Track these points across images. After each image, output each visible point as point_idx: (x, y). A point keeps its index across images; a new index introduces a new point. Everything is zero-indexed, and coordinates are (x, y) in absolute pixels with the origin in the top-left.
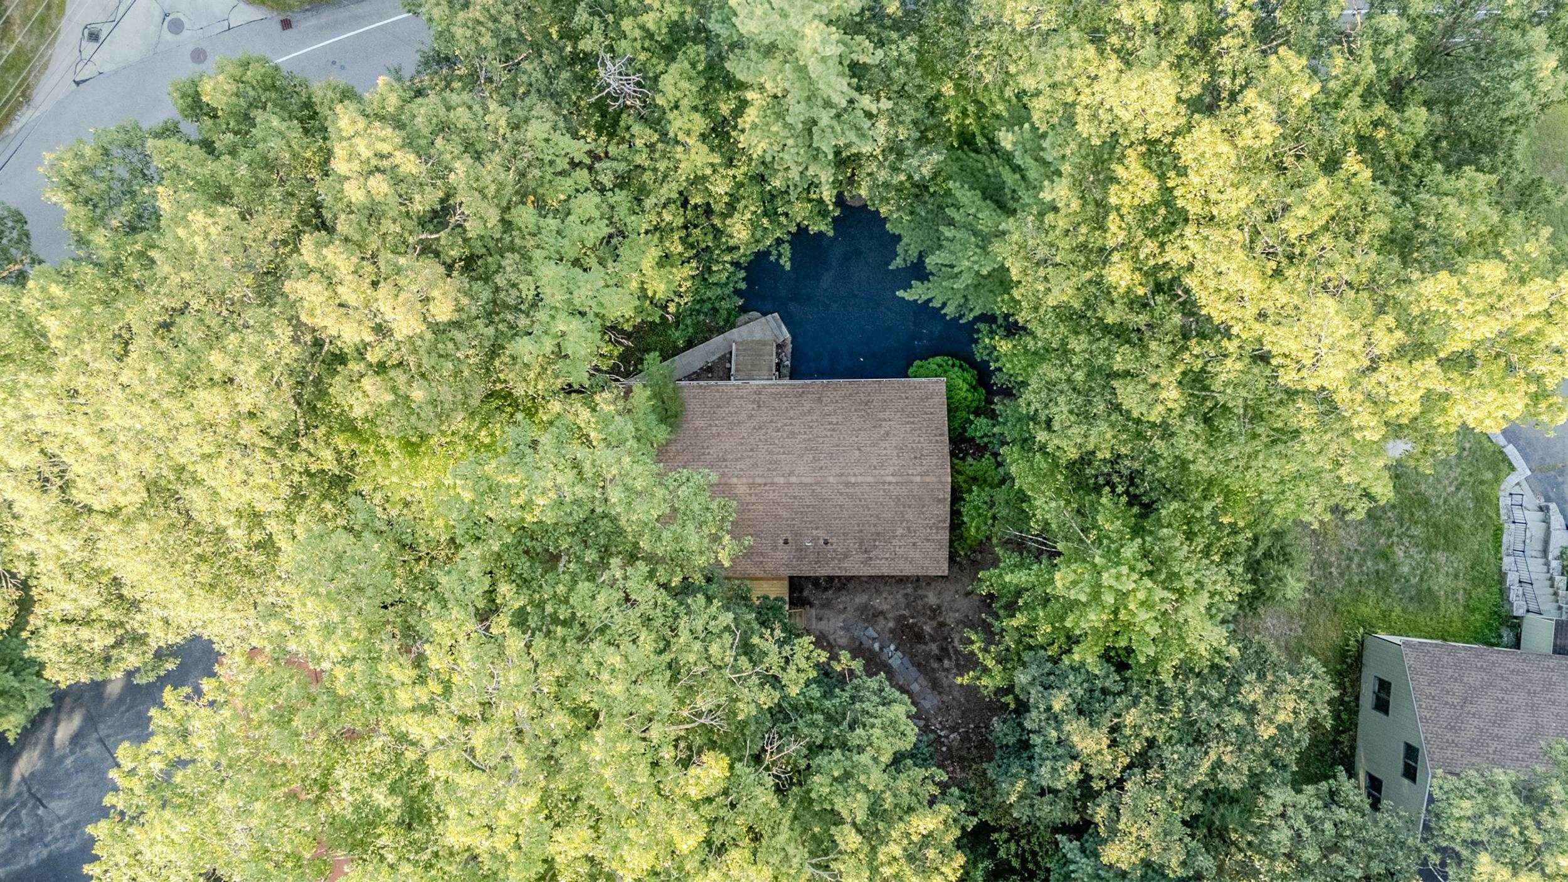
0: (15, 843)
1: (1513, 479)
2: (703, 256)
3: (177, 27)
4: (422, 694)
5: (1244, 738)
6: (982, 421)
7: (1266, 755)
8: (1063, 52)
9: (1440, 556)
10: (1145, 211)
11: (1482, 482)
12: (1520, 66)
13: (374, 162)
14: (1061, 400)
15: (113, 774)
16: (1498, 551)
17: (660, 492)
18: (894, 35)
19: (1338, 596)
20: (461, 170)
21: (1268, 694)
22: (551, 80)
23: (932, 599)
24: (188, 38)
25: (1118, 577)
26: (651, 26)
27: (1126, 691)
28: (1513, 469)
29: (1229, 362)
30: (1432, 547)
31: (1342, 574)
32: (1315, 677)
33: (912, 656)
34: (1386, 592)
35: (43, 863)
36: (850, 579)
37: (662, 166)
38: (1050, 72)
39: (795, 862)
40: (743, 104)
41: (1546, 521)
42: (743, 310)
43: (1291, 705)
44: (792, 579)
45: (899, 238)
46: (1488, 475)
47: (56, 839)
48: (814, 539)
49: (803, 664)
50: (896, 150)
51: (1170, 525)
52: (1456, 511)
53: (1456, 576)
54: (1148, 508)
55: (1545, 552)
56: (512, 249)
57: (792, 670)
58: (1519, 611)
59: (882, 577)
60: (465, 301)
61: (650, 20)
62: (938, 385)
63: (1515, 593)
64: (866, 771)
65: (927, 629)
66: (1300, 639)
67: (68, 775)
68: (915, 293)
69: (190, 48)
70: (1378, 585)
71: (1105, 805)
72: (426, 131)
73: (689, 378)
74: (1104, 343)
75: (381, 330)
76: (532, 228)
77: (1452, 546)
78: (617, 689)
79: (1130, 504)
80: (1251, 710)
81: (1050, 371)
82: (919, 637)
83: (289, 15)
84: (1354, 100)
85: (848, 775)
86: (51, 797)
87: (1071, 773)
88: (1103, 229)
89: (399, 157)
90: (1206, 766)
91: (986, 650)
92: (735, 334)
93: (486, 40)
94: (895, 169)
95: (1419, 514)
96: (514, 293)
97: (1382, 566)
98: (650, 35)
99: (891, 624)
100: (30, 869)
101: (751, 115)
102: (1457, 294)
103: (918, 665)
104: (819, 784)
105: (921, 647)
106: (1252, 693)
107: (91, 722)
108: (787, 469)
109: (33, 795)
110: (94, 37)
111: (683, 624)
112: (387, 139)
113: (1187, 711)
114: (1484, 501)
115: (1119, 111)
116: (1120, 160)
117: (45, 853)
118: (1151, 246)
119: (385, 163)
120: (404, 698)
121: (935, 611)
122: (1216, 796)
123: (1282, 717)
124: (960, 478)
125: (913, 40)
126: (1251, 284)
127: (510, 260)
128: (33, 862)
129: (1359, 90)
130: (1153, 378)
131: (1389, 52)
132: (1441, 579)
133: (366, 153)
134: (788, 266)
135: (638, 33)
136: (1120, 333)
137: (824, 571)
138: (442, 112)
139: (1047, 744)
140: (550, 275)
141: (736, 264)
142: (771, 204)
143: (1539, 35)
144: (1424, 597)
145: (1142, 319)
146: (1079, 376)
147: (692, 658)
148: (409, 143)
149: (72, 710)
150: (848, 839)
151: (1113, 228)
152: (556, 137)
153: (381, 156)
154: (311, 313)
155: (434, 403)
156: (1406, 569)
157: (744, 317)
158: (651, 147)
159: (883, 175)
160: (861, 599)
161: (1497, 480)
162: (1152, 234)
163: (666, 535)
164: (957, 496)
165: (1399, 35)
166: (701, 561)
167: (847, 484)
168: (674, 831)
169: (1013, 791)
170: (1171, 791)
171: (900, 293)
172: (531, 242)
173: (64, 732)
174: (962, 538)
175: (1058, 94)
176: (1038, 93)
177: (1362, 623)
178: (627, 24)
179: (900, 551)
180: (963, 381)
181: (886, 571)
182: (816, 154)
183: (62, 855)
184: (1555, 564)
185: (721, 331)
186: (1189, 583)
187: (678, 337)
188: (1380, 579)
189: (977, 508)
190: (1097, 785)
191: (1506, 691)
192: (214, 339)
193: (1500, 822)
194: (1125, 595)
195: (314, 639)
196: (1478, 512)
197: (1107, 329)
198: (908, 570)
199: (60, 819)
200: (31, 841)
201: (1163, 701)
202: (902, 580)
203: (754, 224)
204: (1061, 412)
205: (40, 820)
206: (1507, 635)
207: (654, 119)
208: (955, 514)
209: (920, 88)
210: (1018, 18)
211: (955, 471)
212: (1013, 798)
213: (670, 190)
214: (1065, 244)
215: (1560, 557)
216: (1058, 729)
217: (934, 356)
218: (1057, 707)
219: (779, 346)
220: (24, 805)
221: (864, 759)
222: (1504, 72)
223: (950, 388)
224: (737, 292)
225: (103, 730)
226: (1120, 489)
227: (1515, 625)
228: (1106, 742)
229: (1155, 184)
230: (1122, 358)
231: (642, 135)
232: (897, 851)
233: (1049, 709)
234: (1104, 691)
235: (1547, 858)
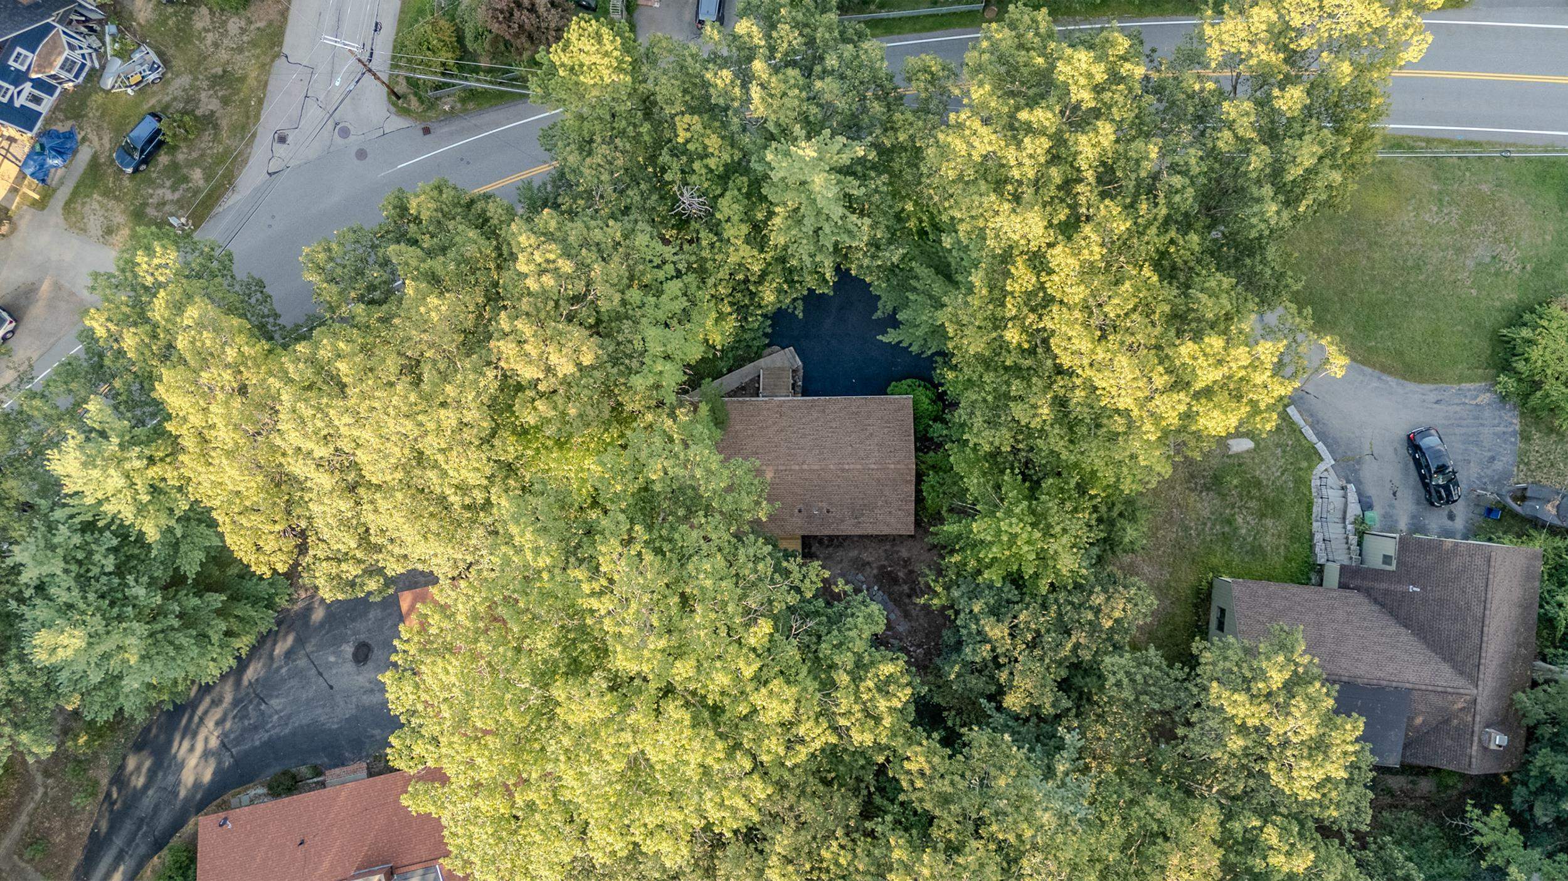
0: (244, 730)
1: (1321, 467)
2: (741, 310)
3: (345, 133)
4: (596, 586)
5: (1094, 627)
6: (939, 425)
7: (1109, 639)
8: (976, 197)
9: (1269, 522)
10: (1029, 295)
11: (1300, 469)
12: (1256, 208)
13: (544, 265)
14: (978, 413)
15: (396, 642)
16: (1309, 516)
17: (726, 473)
18: (873, 174)
19: (1195, 550)
20: (597, 269)
21: (1108, 599)
22: (645, 200)
23: (905, 554)
24: (354, 140)
25: (1011, 525)
26: (713, 167)
27: (1021, 601)
28: (1322, 459)
29: (1077, 392)
30: (1263, 516)
31: (1198, 535)
32: (1139, 589)
33: (890, 595)
34: (1230, 548)
35: (264, 744)
36: (846, 538)
37: (718, 257)
38: (969, 209)
39: (811, 690)
40: (771, 214)
41: (1345, 497)
42: (769, 345)
43: (1121, 606)
44: (804, 537)
45: (879, 298)
46: (1304, 464)
47: (274, 727)
48: (820, 509)
49: (814, 579)
50: (875, 244)
51: (1047, 494)
52: (1280, 490)
53: (1279, 536)
54: (1036, 485)
55: (1344, 518)
56: (627, 318)
57: (807, 581)
58: (1321, 560)
59: (867, 537)
60: (600, 352)
61: (712, 162)
62: (907, 400)
63: (1319, 548)
64: (852, 640)
65: (901, 574)
66: (1168, 582)
67: (283, 681)
68: (891, 337)
69: (355, 149)
70: (1224, 543)
71: (1007, 672)
72: (576, 245)
73: (729, 395)
74: (1006, 377)
75: (549, 370)
76: (639, 303)
77: (1276, 515)
78: (708, 583)
79: (1024, 481)
80: (1097, 611)
81: (972, 395)
82: (895, 581)
83: (429, 124)
84: (1153, 231)
85: (841, 644)
86: (271, 696)
87: (985, 651)
88: (1003, 305)
89: (560, 262)
90: (1069, 646)
91: (936, 581)
92: (761, 362)
93: (605, 177)
94: (873, 257)
95: (1255, 492)
96: (629, 345)
97: (1227, 529)
98: (711, 171)
99: (875, 571)
100: (255, 748)
101: (777, 221)
102: (1198, 354)
103: (895, 601)
104: (825, 648)
105: (896, 588)
106: (1098, 599)
107: (300, 642)
108: (800, 460)
109: (257, 695)
110: (282, 140)
111: (741, 551)
112: (553, 251)
113: (1060, 615)
114: (1301, 482)
115: (1010, 234)
116: (1013, 264)
117: (266, 736)
118: (1032, 317)
119: (552, 266)
120: (586, 588)
121: (907, 562)
122: (1076, 667)
123: (1117, 614)
124: (923, 466)
125: (885, 178)
126: (1085, 345)
127: (627, 325)
128: (257, 743)
129: (1156, 224)
130: (1033, 401)
131: (1177, 198)
132: (1268, 538)
133: (539, 260)
134: (801, 316)
135: (704, 171)
136: (1016, 370)
137: (827, 532)
138: (585, 232)
139: (970, 634)
140: (653, 333)
141: (765, 316)
142: (790, 276)
143: (1268, 190)
144: (1256, 551)
145: (1028, 363)
146: (990, 398)
147: (747, 572)
148: (567, 254)
149: (287, 634)
150: (842, 678)
151: (1009, 306)
152: (653, 244)
153: (548, 261)
154: (507, 360)
155: (581, 416)
156: (1244, 531)
157: (769, 350)
158: (712, 245)
159: (866, 262)
160: (854, 553)
161: (1310, 468)
162: (1033, 310)
163: (729, 498)
164: (919, 477)
165: (1184, 187)
166: (748, 517)
167: (843, 470)
168: (741, 664)
169: (953, 672)
170: (1047, 661)
171: (879, 337)
172: (639, 313)
173: (280, 649)
174: (925, 509)
175: (974, 222)
176: (961, 220)
177: (1212, 570)
178: (697, 165)
179: (880, 518)
180: (925, 398)
181: (870, 532)
182: (821, 249)
183: (279, 738)
184: (1349, 527)
185: (752, 360)
186: (1058, 529)
187: (723, 365)
188: (1225, 538)
189: (932, 487)
190: (1001, 660)
191: (1301, 613)
192: (445, 377)
193: (1228, 664)
194: (1016, 535)
195: (529, 556)
196: (1297, 489)
197: (1006, 369)
198: (885, 531)
199: (277, 712)
200: (255, 728)
201: (1044, 606)
202: (881, 539)
203: (779, 291)
204: (978, 421)
205: (263, 714)
206: (1314, 578)
207: (715, 228)
208: (918, 492)
209: (890, 207)
210: (950, 173)
211: (919, 462)
212: (953, 676)
213: (723, 274)
214: (979, 316)
215: (1354, 523)
216: (977, 624)
217: (905, 378)
218: (976, 610)
219: (794, 371)
220: (251, 702)
221: (853, 633)
222: (1248, 211)
223: (916, 403)
224: (766, 335)
225: (309, 648)
226: (1017, 471)
227: (1320, 570)
228: (1007, 631)
229: (1034, 279)
230: (1016, 387)
231: (706, 237)
232: (871, 684)
233: (971, 611)
234: (1008, 601)
235: (1252, 684)
